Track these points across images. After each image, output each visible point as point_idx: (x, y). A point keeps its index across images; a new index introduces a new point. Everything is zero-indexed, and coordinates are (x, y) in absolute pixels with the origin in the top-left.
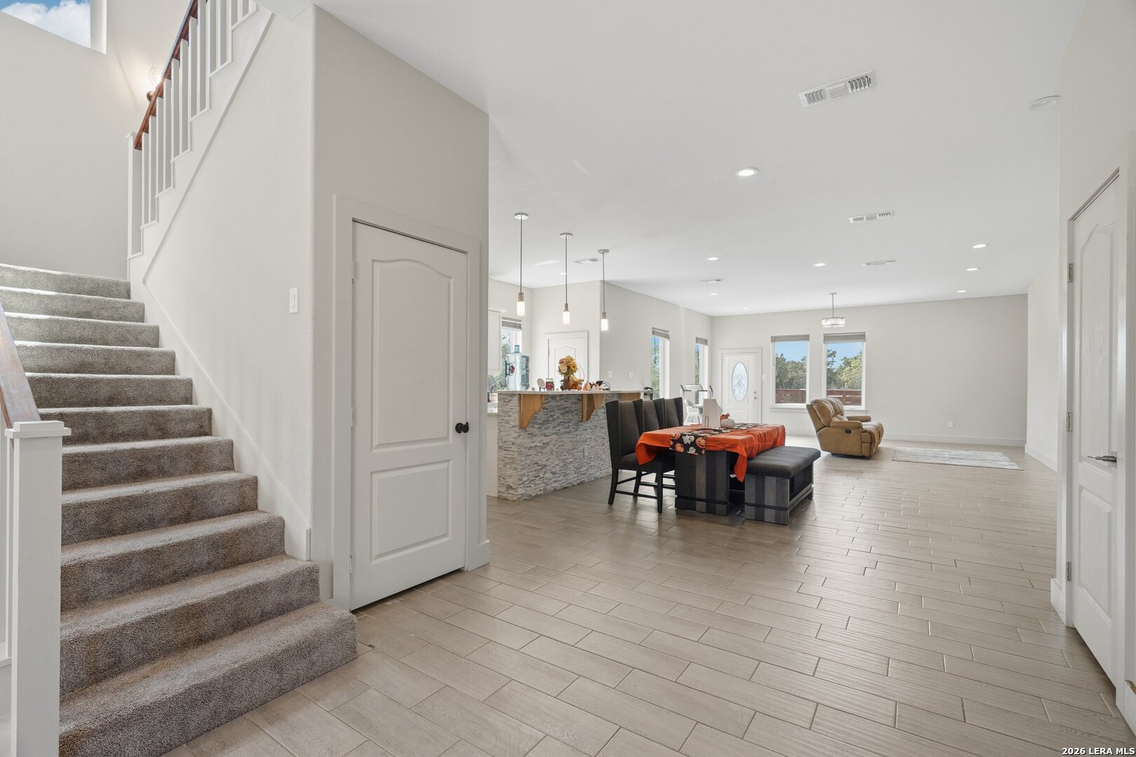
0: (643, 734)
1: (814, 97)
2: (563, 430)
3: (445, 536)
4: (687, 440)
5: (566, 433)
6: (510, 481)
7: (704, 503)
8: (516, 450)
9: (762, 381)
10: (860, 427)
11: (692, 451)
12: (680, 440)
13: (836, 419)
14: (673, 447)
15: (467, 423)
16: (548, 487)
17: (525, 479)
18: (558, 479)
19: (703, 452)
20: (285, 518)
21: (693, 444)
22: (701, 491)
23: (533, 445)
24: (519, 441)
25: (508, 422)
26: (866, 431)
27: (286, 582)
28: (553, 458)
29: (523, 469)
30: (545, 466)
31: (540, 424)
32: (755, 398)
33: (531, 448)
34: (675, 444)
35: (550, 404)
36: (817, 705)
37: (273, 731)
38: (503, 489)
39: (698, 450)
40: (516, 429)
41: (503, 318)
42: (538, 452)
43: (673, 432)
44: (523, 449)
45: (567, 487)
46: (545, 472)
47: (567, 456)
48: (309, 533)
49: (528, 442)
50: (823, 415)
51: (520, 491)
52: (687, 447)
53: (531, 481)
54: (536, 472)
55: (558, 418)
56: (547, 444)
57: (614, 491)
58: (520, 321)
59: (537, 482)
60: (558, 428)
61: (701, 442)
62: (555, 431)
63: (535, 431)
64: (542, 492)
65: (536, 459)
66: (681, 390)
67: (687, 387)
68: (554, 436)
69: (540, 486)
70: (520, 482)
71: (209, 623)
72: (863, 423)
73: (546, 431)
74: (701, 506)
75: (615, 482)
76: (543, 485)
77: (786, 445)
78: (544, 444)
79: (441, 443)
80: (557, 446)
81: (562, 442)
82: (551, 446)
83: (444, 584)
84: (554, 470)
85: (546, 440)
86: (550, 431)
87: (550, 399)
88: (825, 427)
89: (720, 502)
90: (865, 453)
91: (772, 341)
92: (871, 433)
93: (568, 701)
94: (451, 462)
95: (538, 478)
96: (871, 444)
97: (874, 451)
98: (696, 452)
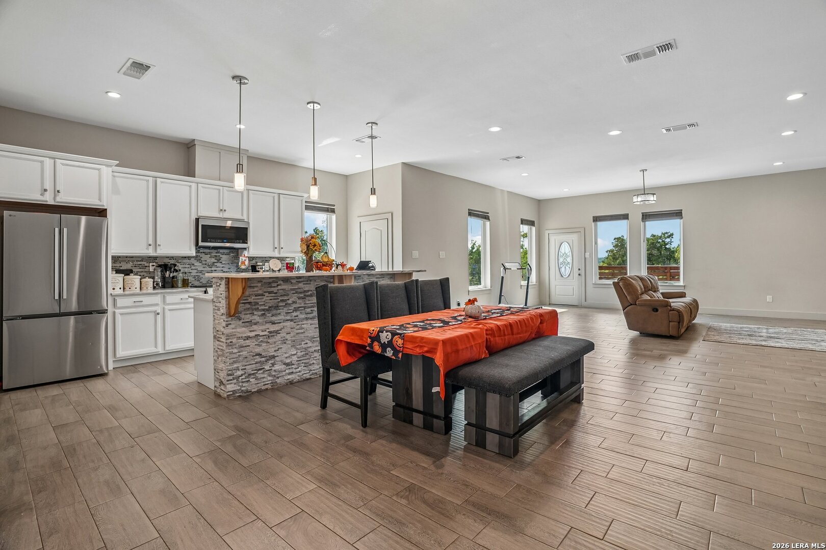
2: (303, 316)
4: (385, 337)
5: (307, 319)
6: (222, 375)
7: (422, 416)
8: (224, 341)
9: (585, 258)
10: (668, 305)
11: (389, 353)
12: (376, 338)
13: (646, 297)
14: (371, 345)
16: (278, 381)
17: (239, 373)
18: (294, 371)
19: (400, 355)
21: (390, 344)
22: (418, 401)
23: (252, 334)
24: (228, 331)
26: (673, 310)
28: (285, 347)
29: (234, 362)
30: (274, 357)
31: (263, 310)
32: (579, 275)
33: (248, 338)
34: (373, 341)
35: (279, 287)
38: (217, 385)
39: (396, 352)
40: (224, 317)
42: (262, 341)
43: (372, 326)
44: (234, 340)
45: (310, 379)
46: (273, 365)
47: (310, 344)
49: (243, 331)
50: (629, 293)
51: (231, 387)
52: (384, 347)
53: (250, 375)
54: (259, 365)
55: (294, 302)
56: (277, 332)
58: (334, 206)
59: (259, 376)
60: (295, 314)
61: (399, 342)
62: (288, 318)
63: (256, 318)
64: (269, 387)
65: (258, 350)
68: (288, 324)
69: (265, 380)
70: (231, 378)
72: (671, 300)
73: (274, 318)
74: (418, 419)
75: (327, 384)
76: (270, 378)
78: (270, 332)
80: (292, 334)
81: (302, 328)
82: (283, 334)
84: (288, 361)
85: (273, 328)
86: (281, 317)
87: (282, 282)
88: (631, 305)
89: (438, 417)
90: (673, 332)
91: (594, 221)
92: (678, 311)
95: (260, 372)
96: (679, 323)
97: (683, 330)
98: (393, 355)
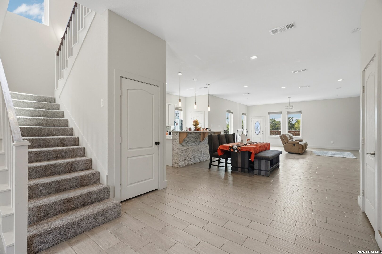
0: (209, 243)
1: (275, 31)
2: (194, 144)
3: (152, 178)
4: (235, 147)
5: (195, 145)
6: (176, 161)
7: (241, 169)
8: (178, 151)
9: (265, 128)
10: (299, 143)
11: (236, 151)
12: (232, 148)
13: (290, 141)
14: (230, 150)
15: (159, 142)
16: (189, 163)
17: (181, 160)
18: (192, 161)
19: (240, 151)
20: (100, 172)
21: (237, 149)
22: (240, 165)
23: (184, 149)
24: (179, 148)
25: (175, 142)
26: (300, 145)
27: (99, 192)
28: (191, 153)
29: (180, 157)
30: (188, 156)
31: (186, 142)
32: (263, 133)
33: (183, 150)
34: (230, 149)
35: (190, 136)
36: (269, 236)
37: (93, 238)
38: (174, 164)
39: (238, 151)
40: (178, 144)
41: (176, 107)
42: (186, 151)
43: (230, 145)
44: (180, 151)
45: (196, 163)
46: (188, 158)
47: (196, 153)
48: (107, 176)
49: (182, 148)
50: (285, 139)
51: (180, 164)
52: (234, 150)
53: (183, 161)
54: (185, 158)
55: (193, 140)
56: (189, 149)
57: (210, 165)
58: (182, 108)
59: (185, 161)
60: (193, 144)
61: (239, 148)
62: (191, 145)
63: (185, 144)
64: (187, 165)
65: (185, 154)
66: (237, 131)
67: (239, 130)
68: (191, 146)
69: (186, 163)
70: (180, 161)
71: (75, 204)
72: (299, 142)
73: (188, 145)
75: (211, 161)
76: (187, 162)
77: (270, 149)
78: (188, 149)
79: (150, 148)
80: (192, 149)
81: (194, 148)
82: (190, 149)
83: (152, 194)
84: (191, 158)
85: (188, 147)
86: (190, 144)
87: (190, 134)
88: (286, 143)
89: (246, 169)
90: (300, 152)
91: (269, 114)
92: (302, 145)
93: (186, 232)
94: (154, 154)
95: (186, 160)
96: (302, 149)
97: (303, 152)
98: (237, 152)
